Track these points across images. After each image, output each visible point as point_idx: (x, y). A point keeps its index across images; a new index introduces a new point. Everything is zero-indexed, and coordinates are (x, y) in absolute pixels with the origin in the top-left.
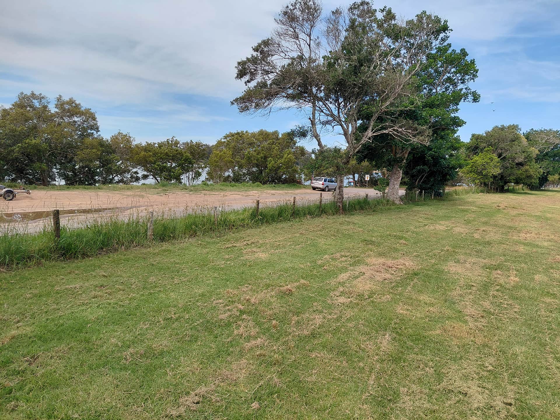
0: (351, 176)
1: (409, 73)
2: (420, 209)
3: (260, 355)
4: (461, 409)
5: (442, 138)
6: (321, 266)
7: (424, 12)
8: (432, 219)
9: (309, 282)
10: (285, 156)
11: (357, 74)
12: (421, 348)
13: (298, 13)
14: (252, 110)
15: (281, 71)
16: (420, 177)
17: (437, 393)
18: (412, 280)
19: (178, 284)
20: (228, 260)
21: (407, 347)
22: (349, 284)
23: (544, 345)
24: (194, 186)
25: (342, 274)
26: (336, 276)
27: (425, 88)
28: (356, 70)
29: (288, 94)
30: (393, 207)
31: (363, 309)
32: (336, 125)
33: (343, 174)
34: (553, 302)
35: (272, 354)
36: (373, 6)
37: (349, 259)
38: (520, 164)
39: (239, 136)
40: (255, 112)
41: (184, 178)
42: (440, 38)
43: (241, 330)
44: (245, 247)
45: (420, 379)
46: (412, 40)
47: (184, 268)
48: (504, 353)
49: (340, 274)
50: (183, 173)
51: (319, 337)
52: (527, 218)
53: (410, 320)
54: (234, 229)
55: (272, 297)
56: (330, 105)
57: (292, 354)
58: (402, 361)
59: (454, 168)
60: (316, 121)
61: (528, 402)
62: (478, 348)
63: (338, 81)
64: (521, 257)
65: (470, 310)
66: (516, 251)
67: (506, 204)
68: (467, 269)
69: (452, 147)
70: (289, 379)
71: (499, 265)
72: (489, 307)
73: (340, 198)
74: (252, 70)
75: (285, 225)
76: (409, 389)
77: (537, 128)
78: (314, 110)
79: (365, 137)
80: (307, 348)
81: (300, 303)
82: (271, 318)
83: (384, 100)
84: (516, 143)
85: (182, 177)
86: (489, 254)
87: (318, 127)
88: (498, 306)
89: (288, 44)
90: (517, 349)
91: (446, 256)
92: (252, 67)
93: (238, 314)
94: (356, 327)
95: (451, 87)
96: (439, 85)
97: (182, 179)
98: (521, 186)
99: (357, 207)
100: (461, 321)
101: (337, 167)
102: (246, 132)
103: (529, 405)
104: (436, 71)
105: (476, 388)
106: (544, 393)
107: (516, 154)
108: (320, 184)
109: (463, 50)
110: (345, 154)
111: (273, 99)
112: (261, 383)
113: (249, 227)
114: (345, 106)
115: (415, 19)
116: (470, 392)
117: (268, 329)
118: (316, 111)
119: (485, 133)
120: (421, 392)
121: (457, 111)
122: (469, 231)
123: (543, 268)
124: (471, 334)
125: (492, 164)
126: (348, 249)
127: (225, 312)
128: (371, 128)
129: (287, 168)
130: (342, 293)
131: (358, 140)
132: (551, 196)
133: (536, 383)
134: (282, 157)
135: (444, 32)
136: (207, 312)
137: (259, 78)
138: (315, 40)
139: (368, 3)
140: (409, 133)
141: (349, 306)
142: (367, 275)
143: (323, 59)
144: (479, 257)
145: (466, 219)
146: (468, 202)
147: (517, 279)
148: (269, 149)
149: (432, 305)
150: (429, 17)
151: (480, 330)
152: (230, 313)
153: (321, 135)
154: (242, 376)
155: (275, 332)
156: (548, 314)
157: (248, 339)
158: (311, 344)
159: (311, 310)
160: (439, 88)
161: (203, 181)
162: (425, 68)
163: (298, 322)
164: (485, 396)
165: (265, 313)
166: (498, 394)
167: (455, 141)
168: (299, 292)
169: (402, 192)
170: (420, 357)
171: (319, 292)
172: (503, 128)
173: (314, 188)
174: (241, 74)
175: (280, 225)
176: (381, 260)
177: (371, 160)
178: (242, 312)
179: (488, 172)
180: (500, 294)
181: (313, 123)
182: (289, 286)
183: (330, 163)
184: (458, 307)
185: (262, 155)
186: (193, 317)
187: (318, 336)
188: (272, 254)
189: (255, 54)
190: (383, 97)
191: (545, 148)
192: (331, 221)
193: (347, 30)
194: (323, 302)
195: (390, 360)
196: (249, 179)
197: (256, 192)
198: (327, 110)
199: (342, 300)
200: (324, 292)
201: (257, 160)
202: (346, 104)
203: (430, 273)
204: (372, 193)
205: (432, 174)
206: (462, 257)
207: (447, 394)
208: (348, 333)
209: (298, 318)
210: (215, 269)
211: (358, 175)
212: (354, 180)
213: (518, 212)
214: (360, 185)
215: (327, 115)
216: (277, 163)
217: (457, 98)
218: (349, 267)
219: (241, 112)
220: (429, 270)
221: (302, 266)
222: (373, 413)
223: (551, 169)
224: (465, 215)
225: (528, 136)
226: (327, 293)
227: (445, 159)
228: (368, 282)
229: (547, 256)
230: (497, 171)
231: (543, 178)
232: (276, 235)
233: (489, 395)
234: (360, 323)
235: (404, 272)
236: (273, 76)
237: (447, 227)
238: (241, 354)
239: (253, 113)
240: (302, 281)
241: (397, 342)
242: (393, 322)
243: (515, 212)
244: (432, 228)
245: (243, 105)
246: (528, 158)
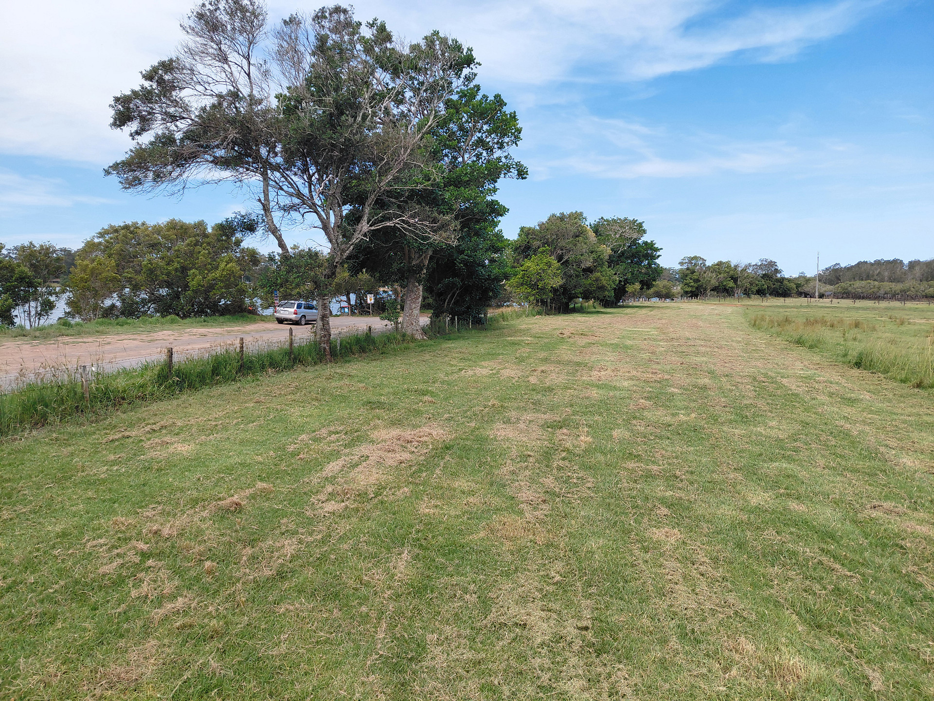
0: (344, 298)
1: (419, 130)
2: (453, 345)
3: (183, 627)
4: (519, 650)
5: (477, 234)
6: (294, 454)
7: (436, 33)
8: (470, 360)
9: (272, 485)
10: (222, 265)
11: (336, 128)
12: (458, 566)
13: (224, 18)
14: (148, 184)
15: (200, 117)
16: (449, 296)
17: (483, 632)
18: (442, 459)
19: (11, 519)
20: (114, 463)
21: (437, 567)
22: (343, 478)
23: (627, 532)
24: (41, 329)
25: (331, 463)
26: (320, 467)
27: (446, 155)
28: (332, 121)
29: (215, 157)
30: (412, 345)
31: (366, 517)
32: (308, 212)
33: (326, 295)
34: (637, 466)
35: (206, 621)
36: (354, 16)
37: (343, 436)
38: (589, 270)
39: (130, 231)
40: (153, 188)
41: (19, 315)
42: (463, 76)
43: (145, 588)
44: (148, 436)
45: (456, 614)
46: (421, 76)
47: (22, 487)
48: (576, 552)
49: (328, 463)
50: (17, 305)
51: (292, 576)
52: (601, 348)
53: (440, 522)
54: (126, 405)
55: (203, 520)
56: (295, 179)
57: (244, 615)
58: (429, 592)
59: (498, 279)
60: (272, 204)
61: (609, 620)
62: (539, 550)
63: (304, 138)
64: (594, 405)
65: (527, 494)
66: (587, 398)
67: (572, 330)
68: (521, 432)
69: (493, 247)
70: (238, 659)
71: (565, 420)
72: (552, 486)
73: (325, 336)
74: (144, 113)
75: (225, 389)
76: (440, 634)
77: (608, 216)
78: (266, 185)
79: (358, 232)
80: (270, 599)
81: (257, 524)
82: (202, 558)
83: (382, 173)
84: (581, 239)
85: (15, 312)
86: (551, 406)
87: (277, 215)
88: (565, 482)
89: (207, 69)
90: (593, 544)
91: (491, 415)
92: (144, 108)
93: (137, 559)
94: (355, 549)
95: (485, 154)
96: (466, 151)
97: (16, 316)
98: (591, 302)
99: (355, 348)
100: (514, 512)
101: (315, 283)
102: (143, 224)
103: (611, 624)
104: (461, 128)
105: (538, 614)
106: (629, 602)
107: (582, 255)
108: (290, 313)
109: (497, 97)
110: (327, 260)
111: (187, 165)
112: (187, 675)
113: (154, 398)
114: (320, 180)
115: (423, 43)
116: (531, 620)
117: (197, 579)
118: (269, 188)
119: (539, 225)
120: (459, 636)
121: (495, 192)
122: (523, 373)
123: (624, 420)
124: (529, 531)
125: (550, 271)
126: (341, 420)
127: (111, 560)
128: (365, 218)
129: (227, 287)
130: (332, 496)
131: (347, 236)
132: (631, 314)
133: (619, 590)
134: (217, 268)
135: (469, 66)
136: (75, 564)
137: (158, 128)
138: (259, 65)
139: (345, 11)
140: (427, 226)
141: (343, 514)
142: (373, 459)
143: (277, 100)
144: (538, 411)
145: (518, 355)
146: (520, 331)
147: (589, 439)
148: (191, 254)
149: (472, 493)
150: (444, 41)
151: (542, 522)
152: (120, 561)
153: (282, 229)
154: (149, 669)
155: (211, 580)
156: (632, 485)
157: (159, 601)
158: (277, 591)
159: (277, 532)
160: (466, 156)
161: (60, 318)
162: (443, 123)
163: (253, 558)
164: (552, 622)
165: (191, 551)
166: (570, 616)
167: (496, 239)
168: (254, 506)
169: (425, 320)
170: (455, 579)
171: (291, 500)
172: (562, 218)
173: (281, 321)
174: (121, 119)
175: (217, 390)
176: (395, 432)
177: (371, 270)
178: (145, 555)
179: (545, 283)
180: (567, 463)
181: (266, 209)
182: (236, 496)
183: (302, 275)
184: (509, 491)
185: (176, 265)
186: (44, 578)
187: (289, 575)
188: (201, 444)
189: (147, 84)
190: (381, 167)
191: (620, 246)
192: (310, 375)
193: (313, 54)
194: (299, 514)
195: (409, 593)
196: (155, 309)
197: (170, 332)
198: (289, 186)
199: (331, 506)
200: (299, 498)
201: (168, 274)
202: (321, 177)
203: (468, 443)
204: (378, 324)
205: (466, 290)
206: (513, 414)
207: (497, 632)
208: (341, 561)
209: (254, 549)
210: (89, 483)
211: (355, 296)
212: (349, 304)
213: (588, 341)
214: (359, 312)
215: (291, 195)
216: (206, 279)
217: (494, 172)
218: (343, 450)
219: (126, 188)
220: (467, 440)
221: (260, 459)
222: (385, 686)
223: (629, 276)
224: (516, 350)
225: (596, 230)
226: (306, 499)
227: (484, 266)
228: (374, 470)
229: (628, 401)
230: (557, 282)
231: (619, 288)
232: (209, 408)
233: (558, 620)
234: (361, 540)
235: (431, 447)
236: (185, 126)
237: (492, 370)
238: (147, 631)
239: (150, 189)
240: (260, 485)
241: (420, 560)
242: (413, 530)
243: (583, 341)
244: (470, 373)
245: (130, 176)
246: (598, 261)
